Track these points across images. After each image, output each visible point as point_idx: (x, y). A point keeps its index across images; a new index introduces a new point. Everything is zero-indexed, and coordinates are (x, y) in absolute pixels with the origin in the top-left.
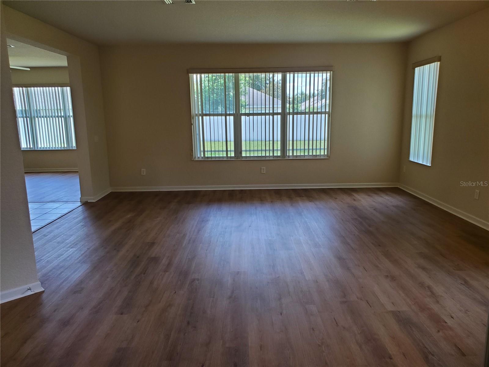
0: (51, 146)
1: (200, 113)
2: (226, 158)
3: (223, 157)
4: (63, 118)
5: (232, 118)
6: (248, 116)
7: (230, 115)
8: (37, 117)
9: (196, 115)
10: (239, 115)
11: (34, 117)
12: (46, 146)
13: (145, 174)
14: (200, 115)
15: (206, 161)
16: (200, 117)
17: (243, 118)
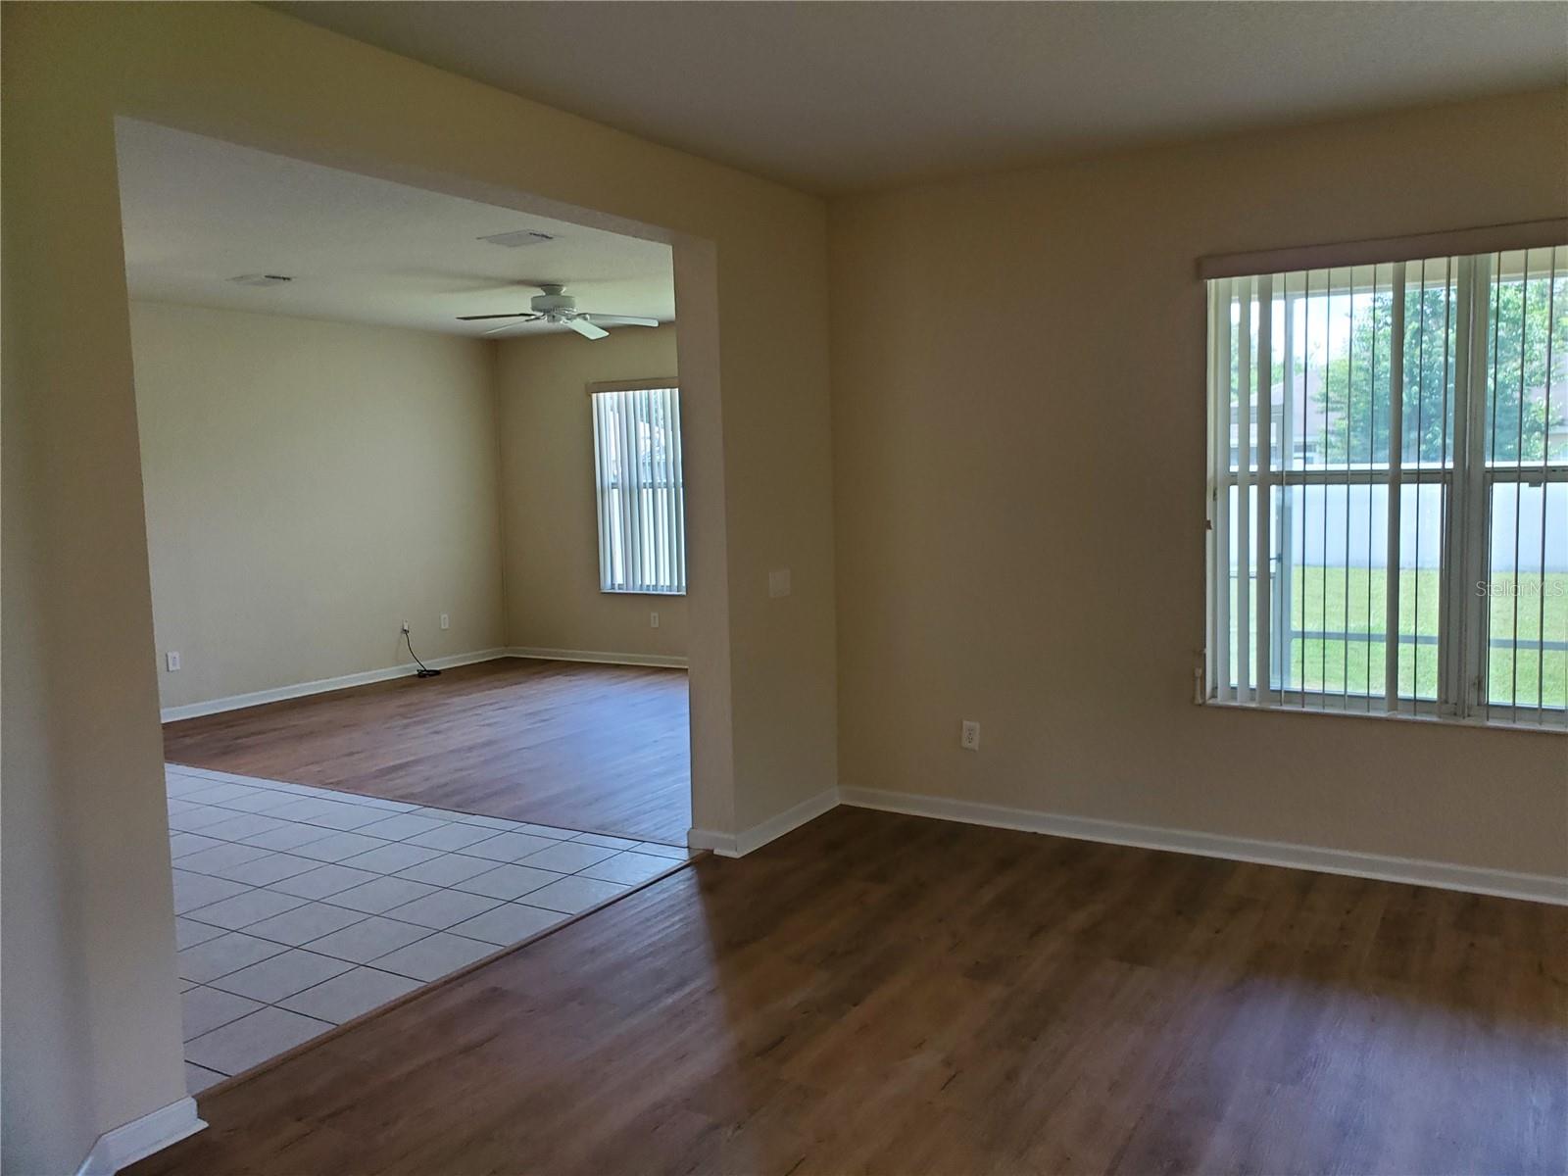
1: (1254, 468)
2: (1385, 704)
3: (1368, 698)
5: (1433, 492)
6: (1534, 484)
7: (1420, 477)
9: (1233, 479)
10: (1477, 478)
13: (975, 745)
14: (1253, 479)
15: (1273, 712)
16: (1254, 490)
17: (1502, 492)
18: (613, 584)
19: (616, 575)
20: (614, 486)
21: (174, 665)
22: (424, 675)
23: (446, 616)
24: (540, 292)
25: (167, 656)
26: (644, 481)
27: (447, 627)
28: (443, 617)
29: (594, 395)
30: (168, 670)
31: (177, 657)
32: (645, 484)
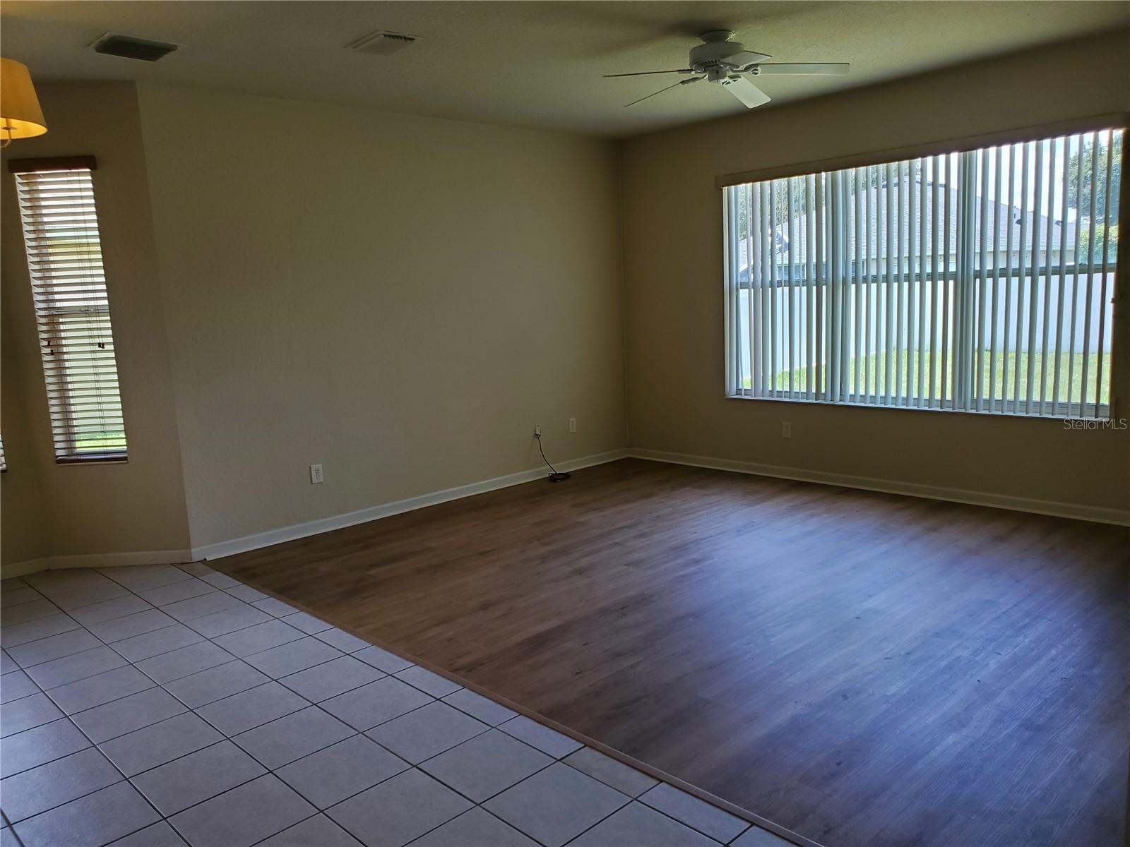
0: (893, 394)
4: (951, 283)
8: (855, 280)
11: (845, 279)
12: (872, 392)
18: (738, 389)
19: (743, 379)
20: (744, 286)
21: (318, 476)
22: (554, 478)
23: (574, 419)
24: (698, 42)
25: (310, 468)
26: (778, 279)
27: (575, 431)
28: (571, 420)
29: (725, 189)
30: (312, 484)
31: (321, 469)
32: (779, 282)
